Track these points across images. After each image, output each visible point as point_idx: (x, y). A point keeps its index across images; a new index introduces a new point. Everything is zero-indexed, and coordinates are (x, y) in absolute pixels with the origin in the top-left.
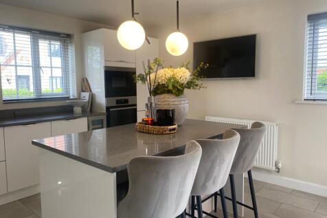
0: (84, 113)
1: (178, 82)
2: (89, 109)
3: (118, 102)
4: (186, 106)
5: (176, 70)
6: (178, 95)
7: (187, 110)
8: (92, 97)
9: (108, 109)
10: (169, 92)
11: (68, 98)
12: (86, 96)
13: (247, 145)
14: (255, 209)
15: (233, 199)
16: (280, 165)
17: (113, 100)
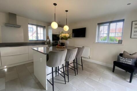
0: (47, 44)
1: (66, 37)
2: (49, 43)
3: (55, 42)
4: (68, 42)
5: (66, 34)
6: (66, 40)
7: (68, 43)
8: (49, 40)
9: (53, 43)
10: (64, 39)
11: (44, 41)
12: (48, 40)
13: (80, 51)
14: (82, 66)
15: (77, 63)
16: (90, 57)
17: (54, 41)
